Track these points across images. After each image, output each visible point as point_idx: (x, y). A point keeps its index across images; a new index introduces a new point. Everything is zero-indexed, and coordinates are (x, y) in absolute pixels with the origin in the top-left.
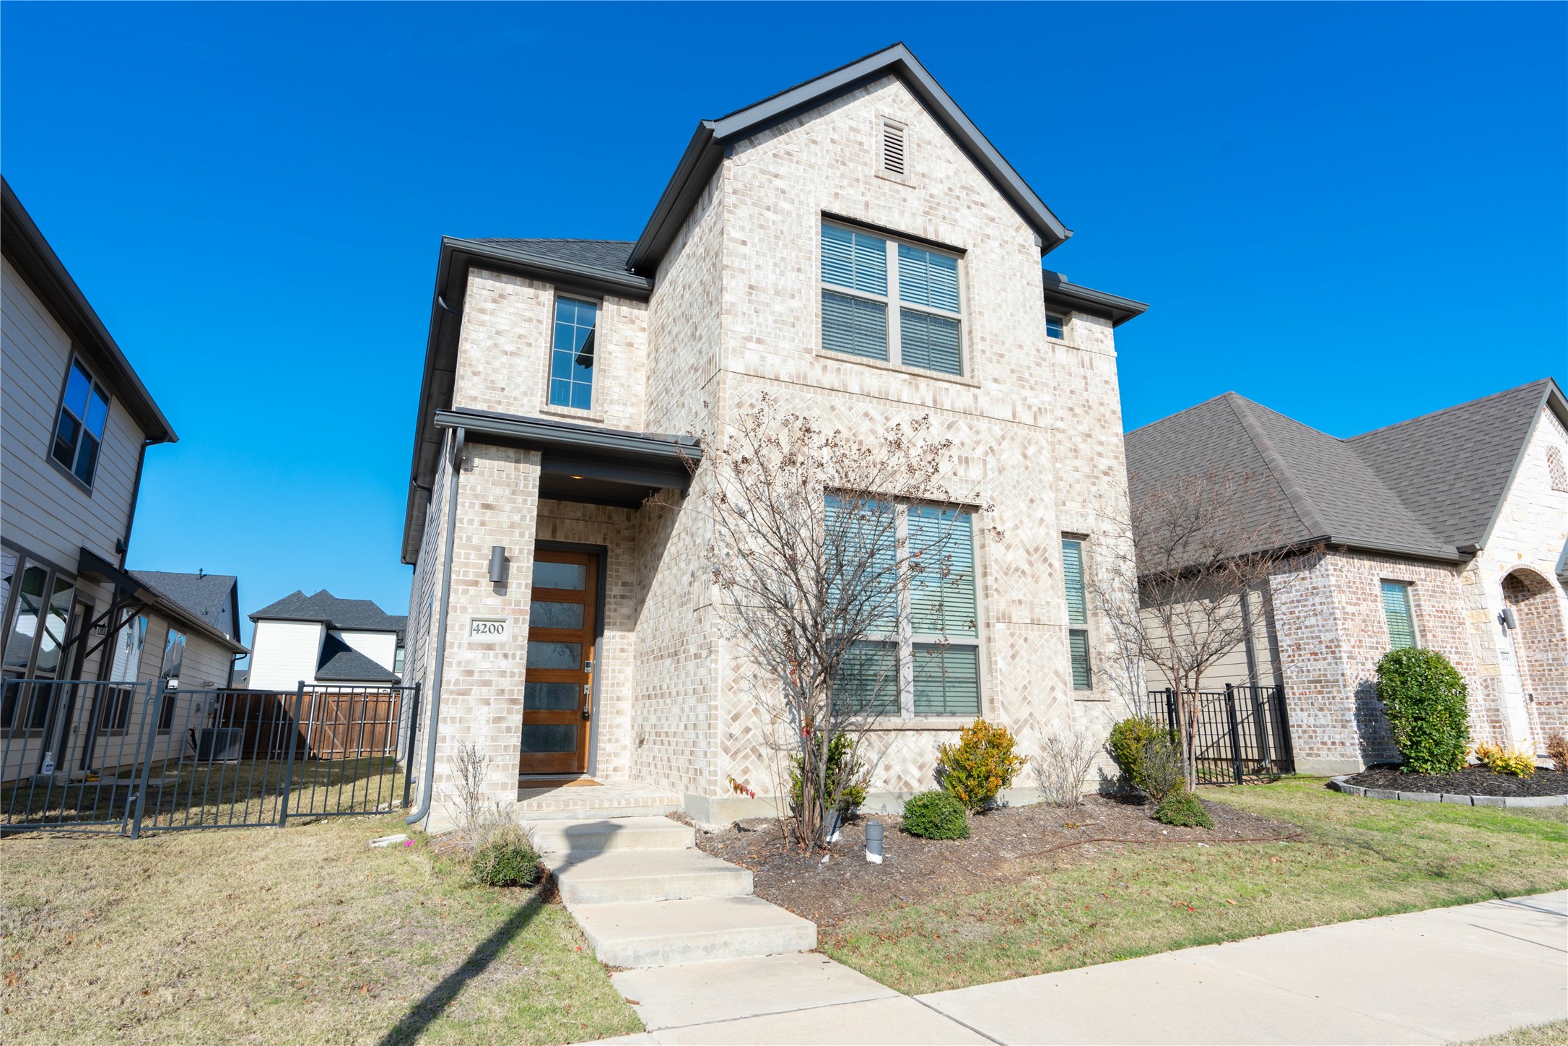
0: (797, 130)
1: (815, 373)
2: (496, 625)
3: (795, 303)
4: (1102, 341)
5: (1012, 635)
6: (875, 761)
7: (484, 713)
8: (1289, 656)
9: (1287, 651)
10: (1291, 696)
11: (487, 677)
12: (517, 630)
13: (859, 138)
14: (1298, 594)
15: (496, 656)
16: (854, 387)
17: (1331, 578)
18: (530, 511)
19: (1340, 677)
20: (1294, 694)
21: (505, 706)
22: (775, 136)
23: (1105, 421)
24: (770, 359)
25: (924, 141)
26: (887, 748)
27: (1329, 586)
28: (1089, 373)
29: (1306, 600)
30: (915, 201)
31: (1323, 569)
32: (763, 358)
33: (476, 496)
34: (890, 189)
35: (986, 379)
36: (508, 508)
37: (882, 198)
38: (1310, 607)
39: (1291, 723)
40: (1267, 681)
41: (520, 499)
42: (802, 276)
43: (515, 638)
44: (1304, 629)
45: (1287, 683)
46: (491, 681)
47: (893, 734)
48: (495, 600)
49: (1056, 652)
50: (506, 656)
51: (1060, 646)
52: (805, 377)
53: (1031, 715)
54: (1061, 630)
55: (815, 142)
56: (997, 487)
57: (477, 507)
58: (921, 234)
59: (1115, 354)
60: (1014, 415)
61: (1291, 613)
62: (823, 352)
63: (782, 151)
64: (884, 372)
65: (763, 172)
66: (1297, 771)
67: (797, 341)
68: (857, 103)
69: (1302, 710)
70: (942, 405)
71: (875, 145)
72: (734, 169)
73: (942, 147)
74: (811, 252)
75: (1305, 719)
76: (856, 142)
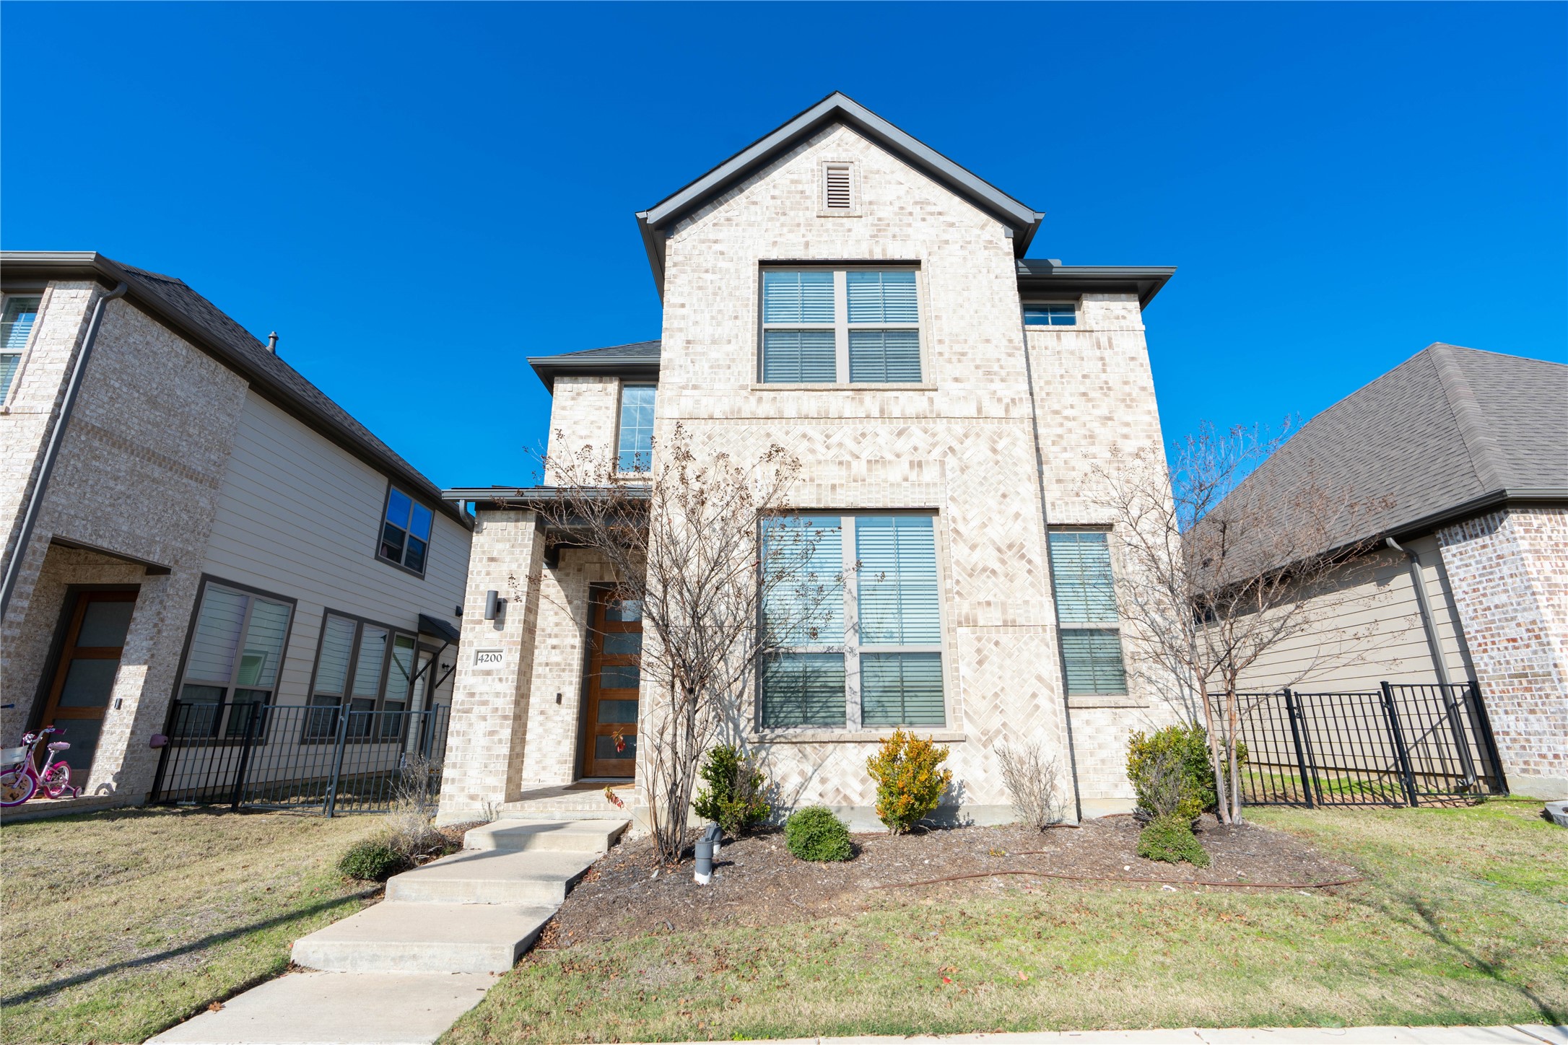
0: (737, 198)
1: (750, 406)
2: (495, 654)
3: (730, 348)
4: (1124, 317)
5: (979, 639)
6: (810, 774)
7: (481, 727)
8: (1480, 645)
9: (1476, 638)
10: (1489, 695)
11: (485, 698)
12: (510, 658)
13: (800, 187)
14: (1480, 566)
15: (493, 680)
16: (790, 411)
17: (1520, 541)
18: (525, 559)
19: (1551, 669)
20: (1493, 692)
21: (498, 721)
22: (715, 208)
23: (1132, 400)
24: (704, 401)
25: (871, 172)
26: (823, 762)
27: (1519, 552)
28: (1107, 353)
29: (1491, 573)
30: (860, 229)
31: (1507, 532)
32: (697, 402)
33: (484, 552)
34: (834, 225)
35: (944, 380)
36: (507, 560)
37: (825, 234)
38: (1497, 582)
39: (1494, 730)
40: (1457, 675)
41: (517, 550)
42: (738, 322)
43: (508, 665)
44: (1493, 610)
45: (1482, 679)
46: (488, 701)
47: (831, 746)
48: (496, 635)
49: (1038, 656)
50: (500, 680)
51: (1043, 648)
52: (739, 411)
53: (1004, 725)
54: (1045, 631)
55: (755, 203)
56: (959, 486)
57: (485, 560)
58: (867, 257)
59: (1143, 328)
60: (979, 410)
61: (1474, 591)
62: (758, 386)
63: (722, 219)
64: (825, 393)
65: (703, 242)
66: (1512, 791)
67: (732, 380)
68: (798, 158)
69: (1506, 712)
70: (891, 413)
71: (816, 189)
72: (674, 246)
73: (893, 172)
74: (748, 299)
75: (1512, 724)
76: (797, 192)
